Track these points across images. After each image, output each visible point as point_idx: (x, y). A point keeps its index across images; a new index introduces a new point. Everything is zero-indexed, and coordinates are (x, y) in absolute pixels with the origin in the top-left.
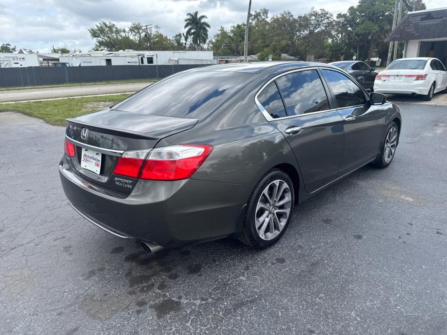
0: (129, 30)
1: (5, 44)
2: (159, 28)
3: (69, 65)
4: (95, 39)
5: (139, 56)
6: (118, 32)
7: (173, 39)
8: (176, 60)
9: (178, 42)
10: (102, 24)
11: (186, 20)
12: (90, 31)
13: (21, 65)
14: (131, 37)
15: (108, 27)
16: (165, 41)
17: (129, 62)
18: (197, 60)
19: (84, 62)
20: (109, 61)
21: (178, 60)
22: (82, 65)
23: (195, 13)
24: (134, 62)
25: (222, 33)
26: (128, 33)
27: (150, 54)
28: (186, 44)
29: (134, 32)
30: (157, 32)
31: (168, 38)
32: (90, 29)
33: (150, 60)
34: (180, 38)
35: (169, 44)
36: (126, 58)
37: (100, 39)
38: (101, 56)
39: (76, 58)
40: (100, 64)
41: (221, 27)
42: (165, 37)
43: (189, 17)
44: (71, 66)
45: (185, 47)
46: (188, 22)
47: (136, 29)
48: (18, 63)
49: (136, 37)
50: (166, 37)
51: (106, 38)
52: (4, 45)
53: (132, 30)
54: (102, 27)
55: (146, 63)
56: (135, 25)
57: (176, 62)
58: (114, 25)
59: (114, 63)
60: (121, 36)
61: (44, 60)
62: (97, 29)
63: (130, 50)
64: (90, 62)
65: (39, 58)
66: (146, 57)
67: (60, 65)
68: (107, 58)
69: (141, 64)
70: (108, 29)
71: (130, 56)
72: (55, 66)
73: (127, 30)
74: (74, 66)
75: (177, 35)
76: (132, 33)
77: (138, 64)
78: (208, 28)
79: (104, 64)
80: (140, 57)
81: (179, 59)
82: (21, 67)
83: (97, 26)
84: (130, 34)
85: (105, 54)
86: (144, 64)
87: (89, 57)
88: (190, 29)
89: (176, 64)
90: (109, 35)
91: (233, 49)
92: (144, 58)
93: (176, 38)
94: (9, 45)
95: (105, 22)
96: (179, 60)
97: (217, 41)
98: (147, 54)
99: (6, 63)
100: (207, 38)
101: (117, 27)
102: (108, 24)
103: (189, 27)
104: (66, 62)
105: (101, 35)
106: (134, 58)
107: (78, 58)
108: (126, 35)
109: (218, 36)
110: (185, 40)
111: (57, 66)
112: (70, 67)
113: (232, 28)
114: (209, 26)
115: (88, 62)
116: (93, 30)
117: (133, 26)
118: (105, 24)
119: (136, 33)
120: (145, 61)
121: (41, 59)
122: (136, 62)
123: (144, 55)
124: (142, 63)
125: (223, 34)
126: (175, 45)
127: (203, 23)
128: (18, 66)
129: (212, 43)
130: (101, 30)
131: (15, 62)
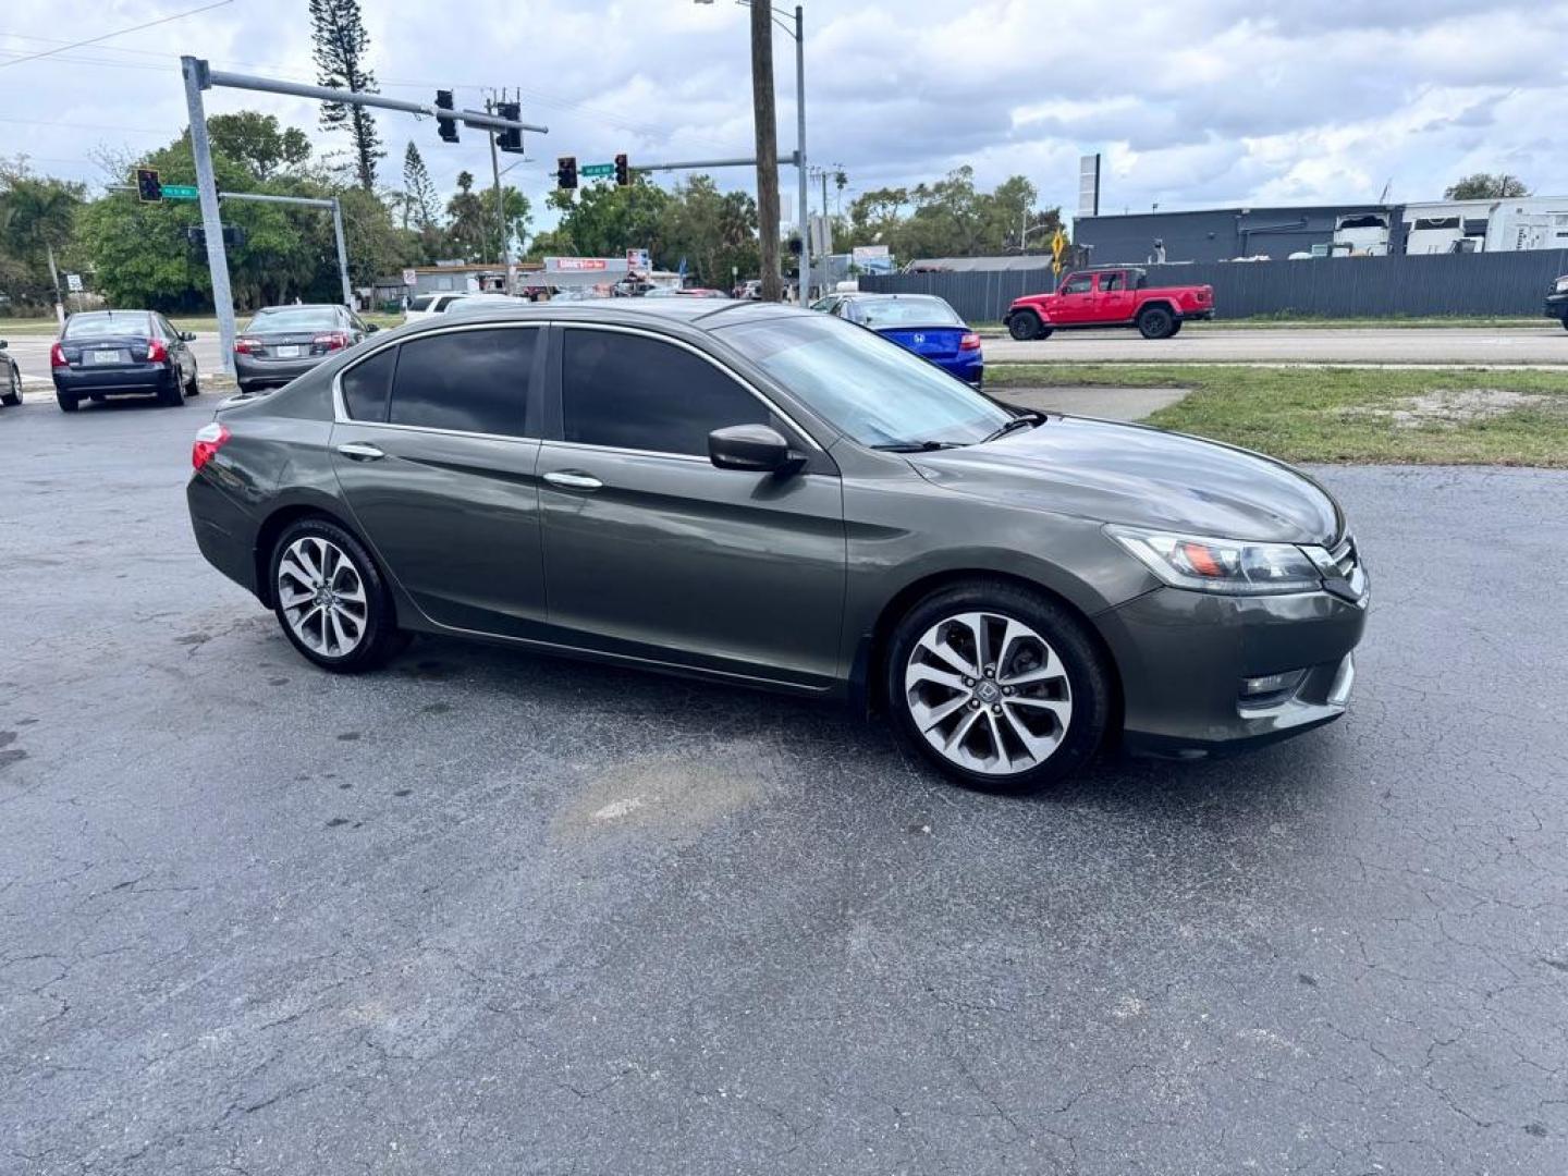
99: (1534, 231)
131: (1561, 231)
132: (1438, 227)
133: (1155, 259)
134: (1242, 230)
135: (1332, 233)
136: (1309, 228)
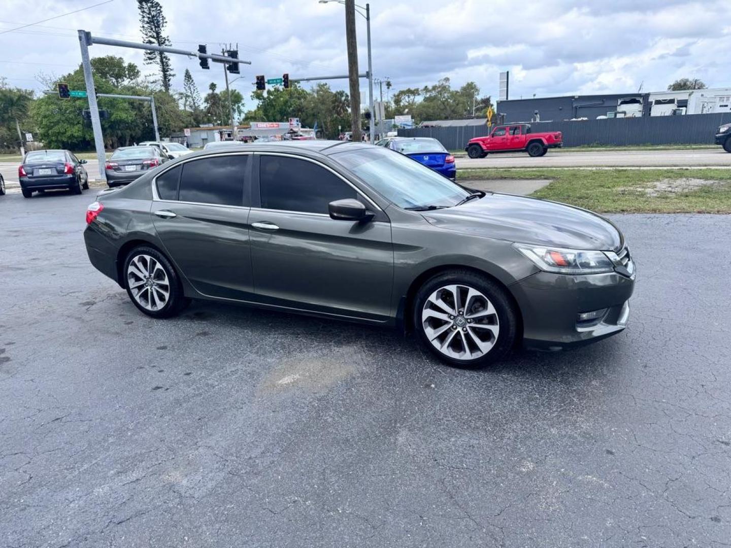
48: (726, 106)
99: (709, 104)
128: (724, 110)
131: (721, 104)
132: (665, 103)
133: (535, 120)
134: (574, 105)
135: (616, 107)
136: (606, 105)
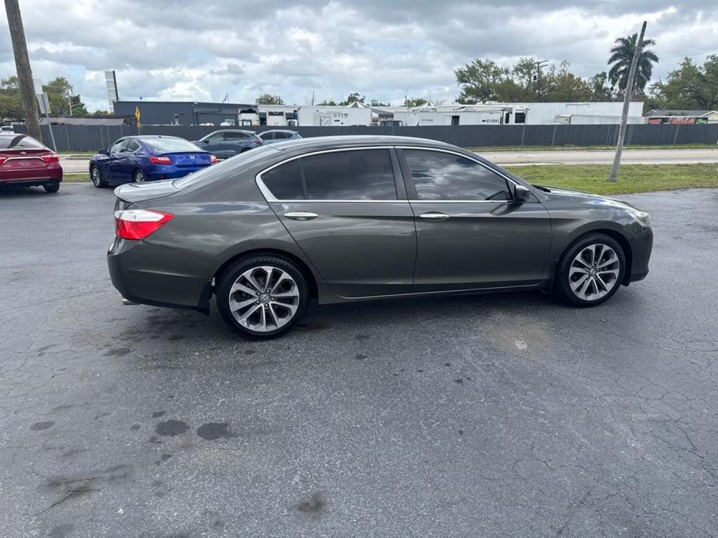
0: (514, 69)
1: (353, 93)
2: (569, 64)
3: (402, 124)
4: (462, 85)
5: (503, 110)
6: (497, 73)
7: (591, 81)
8: (567, 117)
9: (599, 87)
10: (475, 62)
11: (613, 50)
12: (457, 73)
13: (342, 123)
14: (516, 82)
15: (483, 67)
16: (575, 85)
17: (483, 121)
18: (607, 117)
19: (423, 120)
20: (456, 119)
21: (570, 118)
22: (420, 125)
23: (631, 37)
24: (493, 121)
25: (684, 68)
26: (513, 74)
27: (522, 109)
28: (612, 89)
29: (522, 72)
30: (563, 70)
31: (583, 80)
32: (457, 71)
33: (521, 117)
34: (603, 79)
35: (582, 90)
36: (480, 113)
37: (468, 84)
38: (449, 111)
39: (414, 114)
40: (444, 123)
41: (686, 59)
42: (577, 79)
43: (620, 44)
44: (405, 125)
45: (610, 95)
46: (616, 52)
47: (526, 68)
48: (338, 121)
49: (524, 81)
50: (579, 79)
51: (477, 83)
52: (351, 95)
53: (517, 70)
54: (474, 67)
55: (512, 121)
56: (525, 62)
57: (567, 120)
58: (493, 63)
59: (462, 122)
60: (501, 79)
61: (380, 116)
62: (466, 70)
63: (493, 102)
64: (432, 120)
65: (373, 113)
66: (514, 112)
67: (390, 125)
68: (454, 114)
69: (504, 123)
70: (482, 69)
71: (488, 112)
72: (383, 125)
73: (511, 69)
74: (409, 125)
75: (598, 76)
76: (517, 74)
77: (498, 124)
78: (653, 62)
79: (448, 122)
80: (505, 113)
81: (572, 115)
82: (342, 125)
83: (467, 66)
84: (515, 76)
85: (455, 108)
86: (509, 124)
87: (433, 112)
88: (618, 65)
89: (567, 123)
90: (482, 79)
91: (704, 97)
92: (510, 114)
93: (596, 80)
94: (357, 94)
95: (479, 59)
96: (572, 118)
97: (672, 83)
98: (517, 107)
99: (326, 119)
100: (649, 79)
101: (498, 66)
102: (483, 61)
103: (617, 62)
104: (399, 120)
105: (471, 78)
106: (494, 114)
107: (417, 113)
108: (508, 78)
109: (676, 74)
110: (612, 84)
111: (387, 125)
112: (403, 127)
113: (710, 60)
114: (656, 59)
115: (427, 120)
116: (460, 72)
117: (522, 64)
118: (479, 62)
119: (524, 75)
120: (512, 118)
121: (376, 115)
122: (496, 121)
123: (511, 109)
124: (507, 121)
125: (688, 71)
126: (591, 91)
127: (645, 53)
128: (338, 124)
129: (661, 87)
130: (472, 72)
131: (336, 119)
132: (276, 115)
133: (174, 123)
134: (195, 111)
135: (237, 115)
136: (223, 112)
